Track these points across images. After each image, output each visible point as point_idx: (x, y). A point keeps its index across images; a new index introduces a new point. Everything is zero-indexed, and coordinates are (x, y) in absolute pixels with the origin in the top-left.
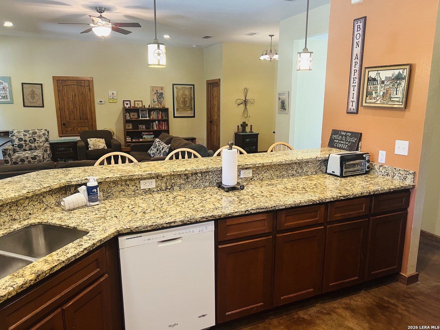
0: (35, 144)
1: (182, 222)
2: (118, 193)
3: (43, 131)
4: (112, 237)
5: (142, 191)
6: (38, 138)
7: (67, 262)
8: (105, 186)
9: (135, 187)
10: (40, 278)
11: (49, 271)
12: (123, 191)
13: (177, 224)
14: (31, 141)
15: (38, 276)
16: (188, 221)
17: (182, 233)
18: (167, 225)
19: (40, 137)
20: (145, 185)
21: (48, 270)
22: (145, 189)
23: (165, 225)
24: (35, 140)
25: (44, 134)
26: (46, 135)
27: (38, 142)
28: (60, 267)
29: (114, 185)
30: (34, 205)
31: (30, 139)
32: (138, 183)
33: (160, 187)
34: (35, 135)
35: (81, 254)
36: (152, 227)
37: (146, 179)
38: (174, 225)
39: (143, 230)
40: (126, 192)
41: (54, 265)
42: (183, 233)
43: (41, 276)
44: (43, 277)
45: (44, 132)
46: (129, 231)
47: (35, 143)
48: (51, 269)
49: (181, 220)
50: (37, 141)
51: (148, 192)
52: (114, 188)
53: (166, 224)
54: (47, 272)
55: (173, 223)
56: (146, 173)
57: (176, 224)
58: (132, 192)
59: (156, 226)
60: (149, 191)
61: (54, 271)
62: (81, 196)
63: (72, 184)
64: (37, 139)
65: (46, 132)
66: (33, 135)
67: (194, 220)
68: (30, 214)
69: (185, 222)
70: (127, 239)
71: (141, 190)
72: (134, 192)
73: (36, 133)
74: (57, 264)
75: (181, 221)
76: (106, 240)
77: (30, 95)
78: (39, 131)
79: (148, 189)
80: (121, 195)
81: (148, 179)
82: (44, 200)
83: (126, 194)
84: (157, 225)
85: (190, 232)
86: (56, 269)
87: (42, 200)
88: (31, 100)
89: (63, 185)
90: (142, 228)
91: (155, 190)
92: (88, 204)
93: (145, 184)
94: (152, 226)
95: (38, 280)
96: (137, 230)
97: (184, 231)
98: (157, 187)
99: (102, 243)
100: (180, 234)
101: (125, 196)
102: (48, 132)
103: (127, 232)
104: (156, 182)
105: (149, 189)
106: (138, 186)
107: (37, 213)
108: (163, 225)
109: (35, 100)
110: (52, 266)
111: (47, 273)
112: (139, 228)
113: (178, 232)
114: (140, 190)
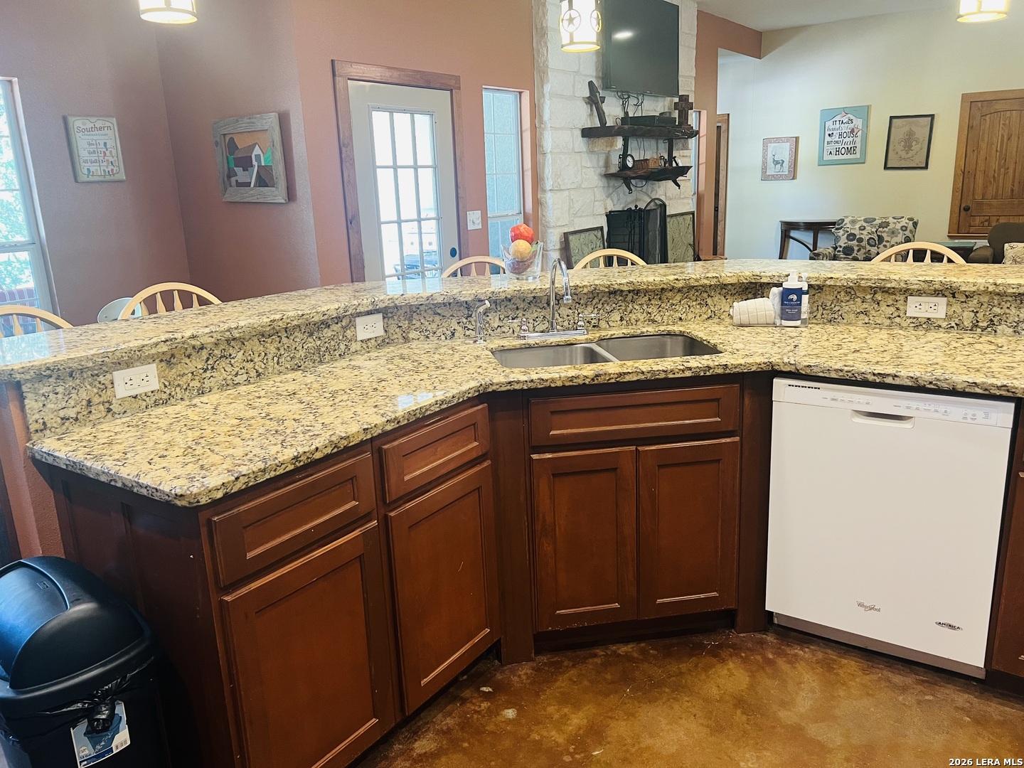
0: (878, 248)
1: (913, 380)
2: (852, 316)
3: (904, 222)
4: (754, 369)
5: (909, 321)
6: (888, 236)
7: (649, 375)
8: (829, 297)
9: (892, 309)
10: (601, 380)
11: (616, 376)
12: (866, 313)
13: (901, 383)
14: (871, 241)
15: (597, 376)
16: (931, 383)
17: (915, 407)
18: (876, 378)
19: (893, 233)
20: (917, 308)
21: (614, 374)
22: (918, 318)
23: (871, 378)
24: (881, 239)
25: (904, 228)
26: (908, 229)
27: (888, 244)
28: (635, 379)
29: (848, 298)
30: (689, 306)
31: (870, 236)
32: (902, 302)
33: (957, 320)
34: (885, 229)
35: (678, 373)
36: (841, 374)
37: (924, 295)
38: (894, 382)
39: (821, 374)
40: (872, 318)
41: (625, 371)
42: (917, 409)
43: (602, 377)
44: (606, 382)
45: (906, 223)
46: (792, 369)
47: (881, 246)
48: (620, 375)
49: (913, 376)
50: (884, 243)
51: (924, 326)
52: (847, 304)
53: (874, 374)
54: (612, 376)
55: (891, 378)
56: (921, 278)
57: (897, 382)
58: (885, 320)
59: (850, 374)
60: (928, 324)
61: (625, 380)
62: (768, 305)
63: (762, 281)
64: (886, 239)
65: (911, 222)
66: (881, 229)
67: (948, 384)
68: (680, 319)
69: (922, 383)
70: (790, 385)
71: (907, 317)
72: (889, 321)
73: (887, 224)
74: (630, 371)
75: (912, 378)
76: (737, 370)
77: (903, 144)
78: (895, 221)
79: (926, 320)
80: (860, 323)
81: (927, 296)
82: (709, 301)
83: (870, 321)
84: (853, 372)
85: (937, 411)
86: (627, 378)
87: (705, 301)
88: (903, 154)
89: (745, 281)
90: (819, 369)
91: (944, 324)
92: (778, 322)
93: (919, 307)
94: (841, 371)
95: (596, 382)
96: (808, 371)
97: (922, 406)
98: (948, 317)
99: (728, 371)
100: (908, 408)
101: (867, 325)
102: (915, 224)
103: (789, 369)
104: (949, 304)
105: (929, 319)
106: (901, 308)
107: (692, 320)
108: (865, 376)
109: (911, 153)
110: (622, 371)
111: (612, 378)
112: (813, 368)
113: (906, 403)
114: (904, 319)
